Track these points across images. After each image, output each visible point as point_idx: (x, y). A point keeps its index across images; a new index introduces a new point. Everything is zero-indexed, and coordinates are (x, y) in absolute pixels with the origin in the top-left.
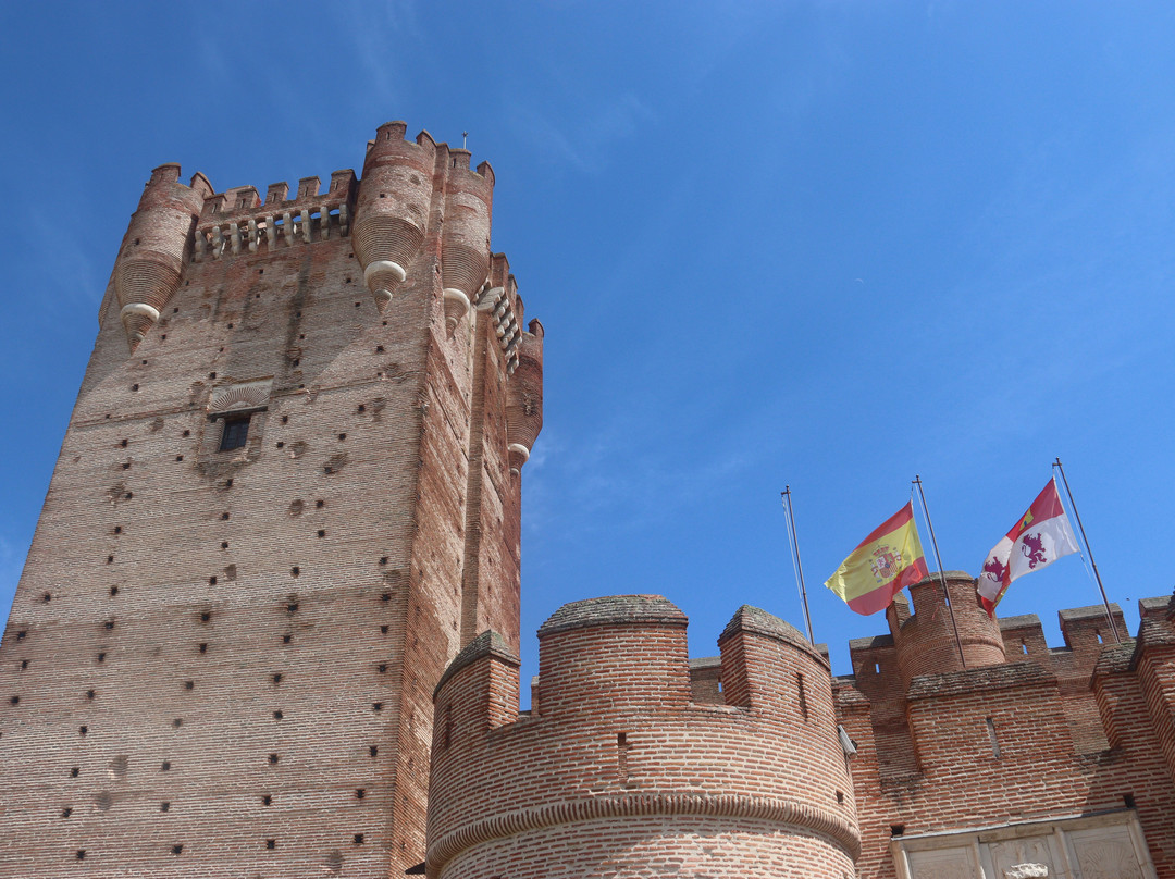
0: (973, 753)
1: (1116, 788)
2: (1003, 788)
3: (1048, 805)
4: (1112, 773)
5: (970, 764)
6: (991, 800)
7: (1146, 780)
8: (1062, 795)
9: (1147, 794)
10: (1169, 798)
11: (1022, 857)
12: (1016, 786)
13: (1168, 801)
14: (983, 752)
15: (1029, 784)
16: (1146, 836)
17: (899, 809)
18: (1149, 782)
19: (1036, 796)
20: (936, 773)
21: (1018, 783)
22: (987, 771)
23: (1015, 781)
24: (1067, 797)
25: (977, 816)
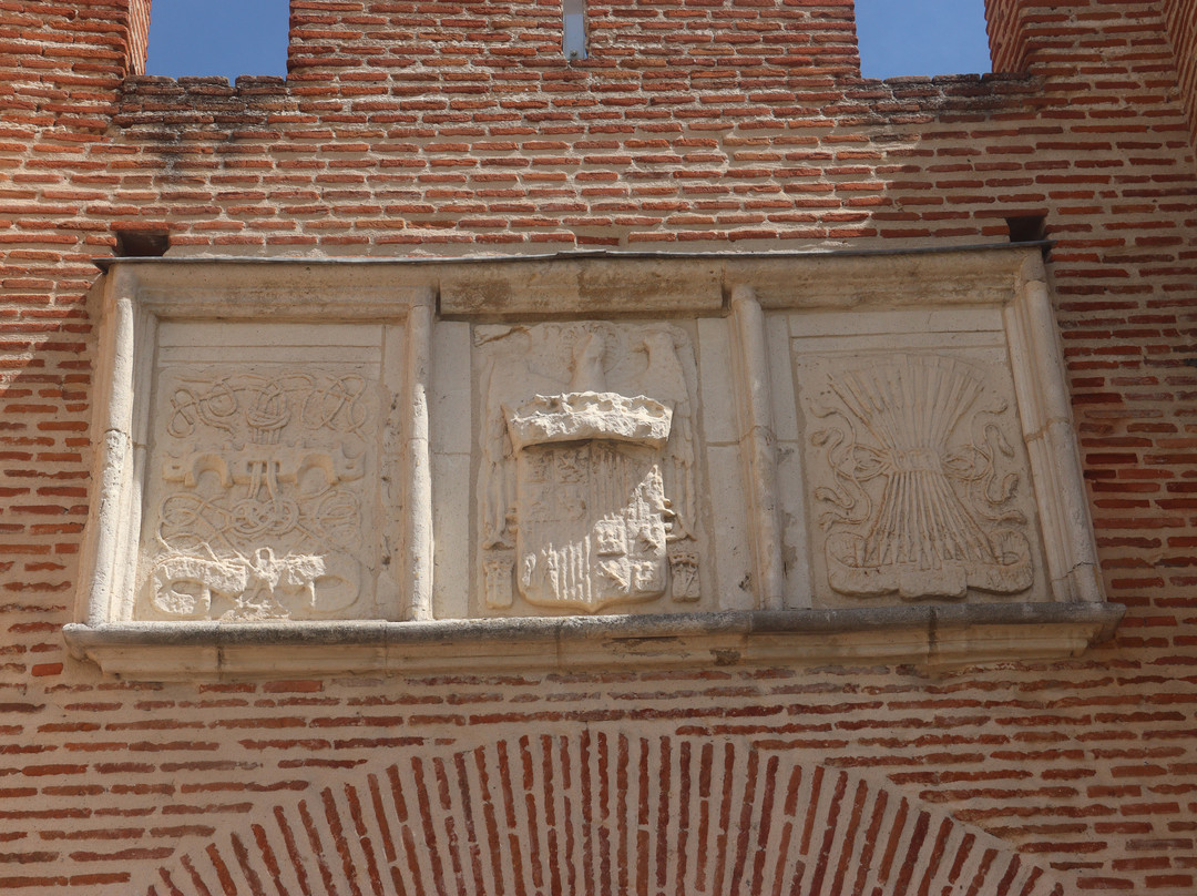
0: (487, 39)
1: (986, 191)
2: (570, 154)
3: (724, 222)
4: (981, 144)
5: (469, 68)
6: (520, 186)
7: (1105, 179)
8: (783, 196)
9: (1095, 220)
10: (1176, 241)
11: (586, 370)
12: (622, 153)
13: (1174, 251)
14: (525, 39)
15: (671, 152)
16: (1067, 353)
17: (161, 180)
18: (1112, 186)
19: (688, 191)
20: (336, 84)
21: (631, 146)
22: (525, 97)
23: (620, 138)
24: (800, 205)
25: (451, 232)
